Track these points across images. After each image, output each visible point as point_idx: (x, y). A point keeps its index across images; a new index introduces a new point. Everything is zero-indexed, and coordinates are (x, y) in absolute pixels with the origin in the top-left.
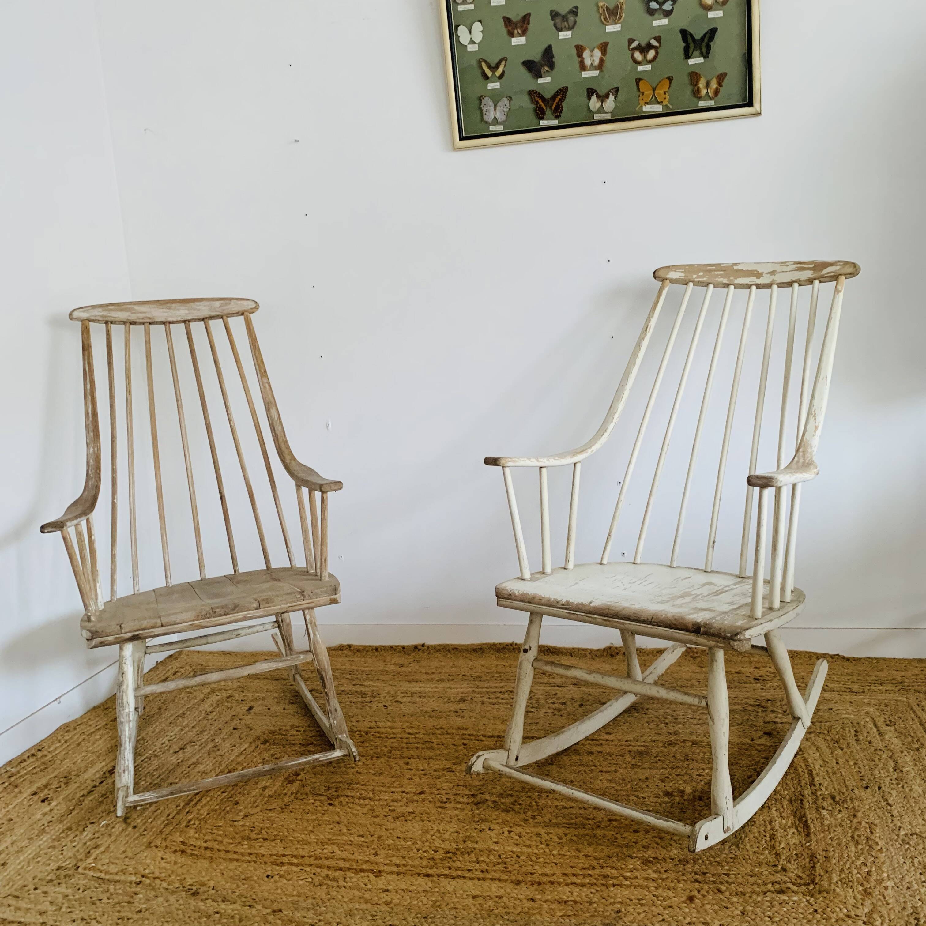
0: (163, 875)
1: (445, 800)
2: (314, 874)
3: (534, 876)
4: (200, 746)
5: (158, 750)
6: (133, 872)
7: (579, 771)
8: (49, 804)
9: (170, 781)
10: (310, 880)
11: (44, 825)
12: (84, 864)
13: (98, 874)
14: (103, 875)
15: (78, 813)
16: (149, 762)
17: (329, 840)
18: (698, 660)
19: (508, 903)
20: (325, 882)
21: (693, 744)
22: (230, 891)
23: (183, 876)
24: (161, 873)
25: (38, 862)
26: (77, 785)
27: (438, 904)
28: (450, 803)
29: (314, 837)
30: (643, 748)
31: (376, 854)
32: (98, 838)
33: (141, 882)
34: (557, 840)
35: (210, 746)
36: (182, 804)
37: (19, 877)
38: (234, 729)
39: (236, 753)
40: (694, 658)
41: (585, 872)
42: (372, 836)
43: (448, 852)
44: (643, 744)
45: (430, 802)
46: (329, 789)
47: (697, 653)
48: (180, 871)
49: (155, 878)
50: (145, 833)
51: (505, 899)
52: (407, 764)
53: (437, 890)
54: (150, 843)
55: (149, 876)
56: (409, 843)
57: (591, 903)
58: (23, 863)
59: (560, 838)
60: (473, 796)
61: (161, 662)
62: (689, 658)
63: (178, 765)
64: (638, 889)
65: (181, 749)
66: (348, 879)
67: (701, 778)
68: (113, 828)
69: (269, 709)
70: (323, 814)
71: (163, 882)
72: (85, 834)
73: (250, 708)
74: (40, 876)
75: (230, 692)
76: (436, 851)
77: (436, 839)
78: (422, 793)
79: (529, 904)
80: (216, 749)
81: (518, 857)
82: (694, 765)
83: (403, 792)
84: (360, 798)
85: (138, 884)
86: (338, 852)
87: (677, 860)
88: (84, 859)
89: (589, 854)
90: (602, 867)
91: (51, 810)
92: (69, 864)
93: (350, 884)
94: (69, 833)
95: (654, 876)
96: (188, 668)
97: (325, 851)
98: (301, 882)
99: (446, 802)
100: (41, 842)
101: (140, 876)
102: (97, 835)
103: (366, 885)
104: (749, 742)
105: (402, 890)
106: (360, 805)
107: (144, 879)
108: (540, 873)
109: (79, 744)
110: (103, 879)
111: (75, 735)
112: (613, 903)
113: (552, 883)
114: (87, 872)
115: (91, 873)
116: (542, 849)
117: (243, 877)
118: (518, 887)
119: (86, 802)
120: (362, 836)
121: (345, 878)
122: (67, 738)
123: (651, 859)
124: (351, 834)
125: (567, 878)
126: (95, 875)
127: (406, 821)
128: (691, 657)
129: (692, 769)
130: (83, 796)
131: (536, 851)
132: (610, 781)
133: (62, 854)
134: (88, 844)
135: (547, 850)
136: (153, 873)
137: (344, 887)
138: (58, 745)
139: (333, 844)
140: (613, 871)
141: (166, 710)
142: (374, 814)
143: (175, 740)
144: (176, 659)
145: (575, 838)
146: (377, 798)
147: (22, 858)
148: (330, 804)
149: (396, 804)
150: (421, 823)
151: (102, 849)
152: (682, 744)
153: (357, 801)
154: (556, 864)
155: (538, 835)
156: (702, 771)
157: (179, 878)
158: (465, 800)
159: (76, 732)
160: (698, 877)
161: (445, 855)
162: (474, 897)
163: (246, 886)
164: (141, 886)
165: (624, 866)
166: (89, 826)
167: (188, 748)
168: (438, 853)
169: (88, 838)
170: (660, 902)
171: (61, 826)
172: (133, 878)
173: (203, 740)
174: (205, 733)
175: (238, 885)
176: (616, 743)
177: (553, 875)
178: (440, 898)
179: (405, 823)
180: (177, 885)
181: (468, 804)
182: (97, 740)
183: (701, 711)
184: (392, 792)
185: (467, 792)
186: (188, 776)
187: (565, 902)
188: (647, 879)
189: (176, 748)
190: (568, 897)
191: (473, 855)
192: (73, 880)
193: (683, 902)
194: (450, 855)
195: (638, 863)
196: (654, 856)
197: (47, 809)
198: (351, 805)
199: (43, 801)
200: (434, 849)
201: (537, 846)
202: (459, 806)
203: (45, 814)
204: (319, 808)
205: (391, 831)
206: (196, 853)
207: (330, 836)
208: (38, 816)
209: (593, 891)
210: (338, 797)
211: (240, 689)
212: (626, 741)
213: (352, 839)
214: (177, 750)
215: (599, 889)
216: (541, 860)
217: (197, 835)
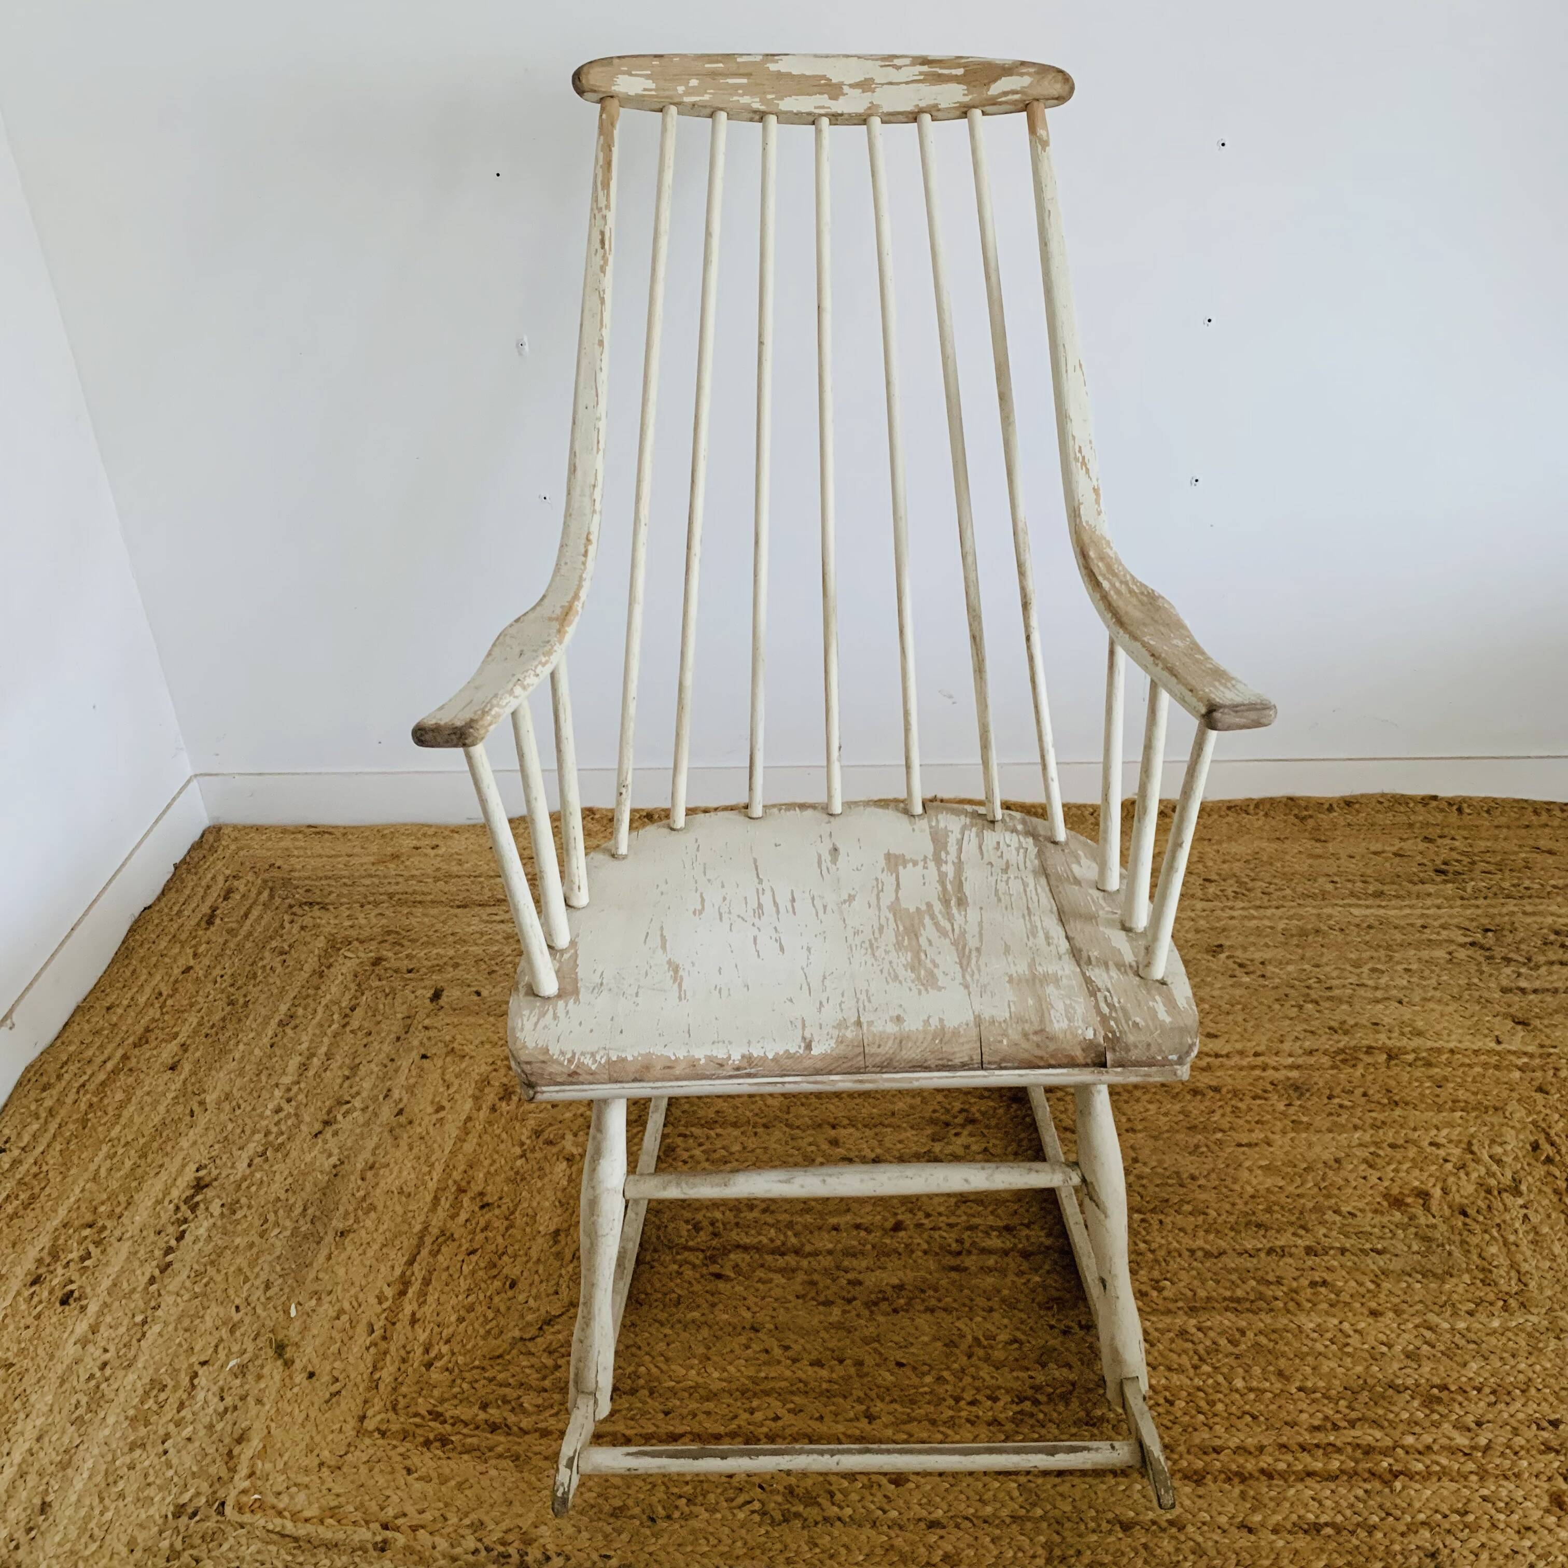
0: (428, 1516)
1: (954, 1246)
2: (761, 1487)
3: (1222, 1457)
4: (364, 1110)
5: (274, 1130)
6: (358, 1516)
7: (1197, 1147)
8: (83, 1309)
9: (338, 1224)
10: (757, 1506)
11: (92, 1377)
12: (233, 1493)
13: (276, 1523)
14: (289, 1527)
15: (160, 1334)
16: (266, 1167)
17: (755, 1381)
18: (1311, 823)
19: (1200, 1539)
20: (794, 1509)
21: (1390, 1057)
22: (595, 1556)
23: (473, 1516)
24: (421, 1512)
25: (121, 1495)
26: (126, 1247)
27: (1057, 1552)
28: (969, 1252)
29: (716, 1375)
30: (1294, 1074)
31: (871, 1418)
32: (235, 1408)
33: (385, 1541)
34: (1230, 1348)
35: (386, 1112)
36: (389, 1292)
37: (94, 1547)
38: (424, 1057)
39: (452, 1130)
40: (1303, 819)
41: (1320, 1437)
42: (841, 1361)
43: (1021, 1400)
44: (1290, 1060)
45: (925, 1252)
46: (697, 1228)
47: (1306, 808)
48: (460, 1501)
49: (414, 1529)
50: (337, 1386)
51: (1190, 1529)
52: (835, 1143)
53: (1039, 1512)
54: (362, 1418)
55: (400, 1521)
56: (928, 1379)
57: (1371, 1530)
58: (87, 1502)
59: (1233, 1342)
60: (1008, 1228)
61: (184, 861)
62: (1292, 818)
63: (336, 1173)
64: (1445, 1482)
65: (327, 1123)
66: (839, 1496)
67: (1442, 1152)
68: (259, 1377)
69: (478, 994)
70: (713, 1305)
71: (438, 1539)
72: (200, 1395)
73: (437, 996)
74: (141, 1537)
75: (373, 945)
76: (995, 1400)
77: (980, 1364)
78: (898, 1227)
79: (1244, 1540)
80: (402, 1119)
81: (1172, 1404)
82: (1415, 1117)
83: (858, 1227)
84: (773, 1252)
85: (383, 1547)
86: (788, 1418)
87: (1487, 1390)
88: (224, 1473)
89: (1309, 1384)
90: (1352, 1424)
91: (94, 1329)
92: (198, 1494)
93: (848, 1511)
94: (162, 1396)
95: (1462, 1440)
96: (250, 877)
97: (759, 1416)
98: (741, 1515)
99: (959, 1253)
100: (107, 1432)
101: (375, 1526)
102: (229, 1401)
103: (885, 1512)
104: (1493, 1045)
105: (967, 1518)
106: (782, 1271)
107: (389, 1534)
108: (1232, 1445)
109: (84, 1122)
110: (296, 1539)
111: (64, 1092)
112: (1412, 1529)
113: (1269, 1475)
114: (247, 1518)
115: (260, 1520)
116: (1209, 1376)
117: (607, 1508)
118: (1201, 1491)
119: (168, 1300)
120: (818, 1363)
121: (832, 1495)
122: (48, 1103)
123: (1435, 1391)
124: (795, 1361)
125: (1289, 1457)
126: (270, 1527)
127: (895, 1311)
128: (1296, 816)
129: (1415, 1129)
130: (152, 1280)
131: (1198, 1382)
132: (1267, 1169)
133: (169, 1466)
134: (219, 1427)
135: (1220, 1379)
136: (405, 1515)
137: (839, 1519)
138: (36, 1126)
139: (767, 1393)
140: (1378, 1434)
141: (246, 1004)
142: (822, 1298)
143: (301, 1097)
144: (213, 850)
145: (1263, 1340)
146: (808, 1248)
147: (79, 1485)
148: (718, 1276)
149: (855, 1262)
150: (928, 1316)
151: (255, 1443)
152: (1368, 1059)
153: (769, 1258)
154: (1254, 1417)
155: (1183, 1333)
156: (1434, 1132)
157: (467, 1521)
158: (995, 1242)
159: (64, 1083)
160: (1545, 1434)
161: (1017, 1408)
162: (1127, 1527)
163: (625, 1537)
164: (389, 1554)
165: (1391, 1416)
166: (201, 1371)
167: (340, 1117)
168: (1001, 1404)
169: (210, 1410)
170: (1502, 1517)
171: (132, 1377)
172: (363, 1534)
173: (364, 1094)
174: (363, 1070)
175: (606, 1536)
176: (1235, 1060)
177: (1261, 1449)
178: (1057, 1539)
179: (894, 1318)
180: (470, 1543)
181: (1006, 1253)
182: (122, 1105)
183: (1370, 965)
184: (836, 1228)
185: (991, 1221)
186: (373, 1208)
187: (1317, 1528)
188: (1453, 1451)
189: (310, 1119)
190: (1317, 1517)
191: (1075, 1404)
192: (225, 1547)
193: (1547, 1511)
194: (1027, 1406)
195: (1416, 1403)
196: (1436, 1381)
197: (82, 1327)
198: (760, 1273)
199: (64, 1302)
200: (989, 1392)
201: (1195, 1367)
202: (991, 1262)
203: (84, 1342)
204: (697, 1287)
205: (876, 1345)
206: (475, 1441)
207: (751, 1372)
208: (70, 1350)
209: (1360, 1493)
210: (725, 1251)
211: (390, 938)
212: (1256, 1054)
213: (800, 1374)
214: (318, 1126)
215: (1368, 1486)
216: (1220, 1407)
217: (456, 1390)
